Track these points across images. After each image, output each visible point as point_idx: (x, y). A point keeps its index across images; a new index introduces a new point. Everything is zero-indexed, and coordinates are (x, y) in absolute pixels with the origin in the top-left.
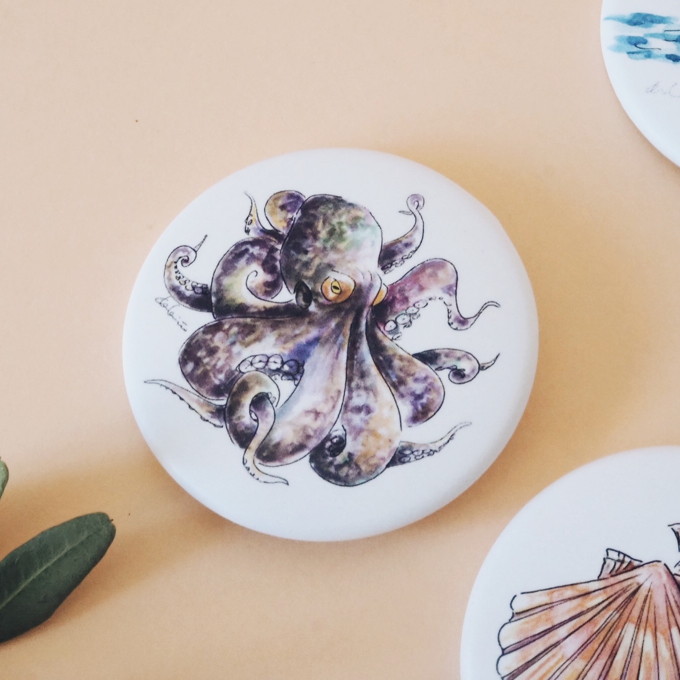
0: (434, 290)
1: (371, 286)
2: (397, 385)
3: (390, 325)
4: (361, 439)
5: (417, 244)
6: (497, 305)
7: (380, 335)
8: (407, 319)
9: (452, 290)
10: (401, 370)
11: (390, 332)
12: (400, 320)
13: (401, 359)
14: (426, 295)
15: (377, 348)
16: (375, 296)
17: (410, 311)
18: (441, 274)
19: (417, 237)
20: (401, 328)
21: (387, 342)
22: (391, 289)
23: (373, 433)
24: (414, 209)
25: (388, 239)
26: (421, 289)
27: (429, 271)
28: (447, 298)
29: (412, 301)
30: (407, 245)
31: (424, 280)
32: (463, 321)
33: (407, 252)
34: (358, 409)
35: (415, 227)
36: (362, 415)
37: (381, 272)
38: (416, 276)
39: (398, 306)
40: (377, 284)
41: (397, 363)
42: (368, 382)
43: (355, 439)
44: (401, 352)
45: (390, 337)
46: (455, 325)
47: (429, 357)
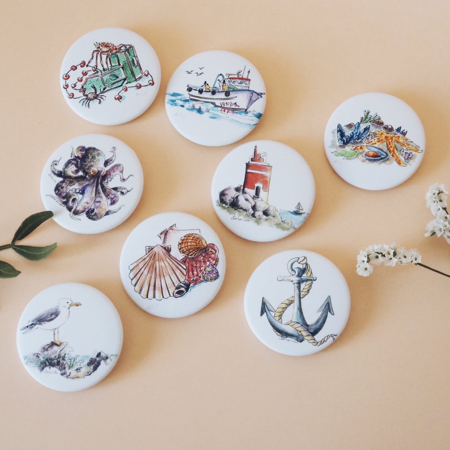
0: (117, 172)
1: (102, 171)
2: (107, 196)
3: (106, 181)
4: (98, 209)
5: (113, 160)
6: (132, 175)
7: (103, 183)
8: (110, 179)
9: (122, 172)
10: (108, 192)
11: (106, 183)
12: (108, 180)
13: (108, 189)
14: (115, 173)
15: (103, 187)
16: (103, 173)
17: (111, 177)
18: (119, 168)
19: (114, 158)
20: (109, 181)
21: (105, 185)
22: (107, 172)
23: (101, 208)
24: (113, 151)
25: (107, 159)
26: (114, 172)
27: (116, 167)
28: (121, 174)
29: (112, 175)
30: (111, 160)
31: (115, 169)
32: (124, 180)
33: (111, 162)
34: (98, 202)
35: (113, 156)
36: (99, 203)
37: (104, 167)
38: (113, 168)
39: (108, 176)
40: (103, 170)
41: (107, 190)
42: (100, 195)
43: (97, 209)
44: (108, 188)
45: (106, 184)
46: (122, 181)
47: (115, 189)
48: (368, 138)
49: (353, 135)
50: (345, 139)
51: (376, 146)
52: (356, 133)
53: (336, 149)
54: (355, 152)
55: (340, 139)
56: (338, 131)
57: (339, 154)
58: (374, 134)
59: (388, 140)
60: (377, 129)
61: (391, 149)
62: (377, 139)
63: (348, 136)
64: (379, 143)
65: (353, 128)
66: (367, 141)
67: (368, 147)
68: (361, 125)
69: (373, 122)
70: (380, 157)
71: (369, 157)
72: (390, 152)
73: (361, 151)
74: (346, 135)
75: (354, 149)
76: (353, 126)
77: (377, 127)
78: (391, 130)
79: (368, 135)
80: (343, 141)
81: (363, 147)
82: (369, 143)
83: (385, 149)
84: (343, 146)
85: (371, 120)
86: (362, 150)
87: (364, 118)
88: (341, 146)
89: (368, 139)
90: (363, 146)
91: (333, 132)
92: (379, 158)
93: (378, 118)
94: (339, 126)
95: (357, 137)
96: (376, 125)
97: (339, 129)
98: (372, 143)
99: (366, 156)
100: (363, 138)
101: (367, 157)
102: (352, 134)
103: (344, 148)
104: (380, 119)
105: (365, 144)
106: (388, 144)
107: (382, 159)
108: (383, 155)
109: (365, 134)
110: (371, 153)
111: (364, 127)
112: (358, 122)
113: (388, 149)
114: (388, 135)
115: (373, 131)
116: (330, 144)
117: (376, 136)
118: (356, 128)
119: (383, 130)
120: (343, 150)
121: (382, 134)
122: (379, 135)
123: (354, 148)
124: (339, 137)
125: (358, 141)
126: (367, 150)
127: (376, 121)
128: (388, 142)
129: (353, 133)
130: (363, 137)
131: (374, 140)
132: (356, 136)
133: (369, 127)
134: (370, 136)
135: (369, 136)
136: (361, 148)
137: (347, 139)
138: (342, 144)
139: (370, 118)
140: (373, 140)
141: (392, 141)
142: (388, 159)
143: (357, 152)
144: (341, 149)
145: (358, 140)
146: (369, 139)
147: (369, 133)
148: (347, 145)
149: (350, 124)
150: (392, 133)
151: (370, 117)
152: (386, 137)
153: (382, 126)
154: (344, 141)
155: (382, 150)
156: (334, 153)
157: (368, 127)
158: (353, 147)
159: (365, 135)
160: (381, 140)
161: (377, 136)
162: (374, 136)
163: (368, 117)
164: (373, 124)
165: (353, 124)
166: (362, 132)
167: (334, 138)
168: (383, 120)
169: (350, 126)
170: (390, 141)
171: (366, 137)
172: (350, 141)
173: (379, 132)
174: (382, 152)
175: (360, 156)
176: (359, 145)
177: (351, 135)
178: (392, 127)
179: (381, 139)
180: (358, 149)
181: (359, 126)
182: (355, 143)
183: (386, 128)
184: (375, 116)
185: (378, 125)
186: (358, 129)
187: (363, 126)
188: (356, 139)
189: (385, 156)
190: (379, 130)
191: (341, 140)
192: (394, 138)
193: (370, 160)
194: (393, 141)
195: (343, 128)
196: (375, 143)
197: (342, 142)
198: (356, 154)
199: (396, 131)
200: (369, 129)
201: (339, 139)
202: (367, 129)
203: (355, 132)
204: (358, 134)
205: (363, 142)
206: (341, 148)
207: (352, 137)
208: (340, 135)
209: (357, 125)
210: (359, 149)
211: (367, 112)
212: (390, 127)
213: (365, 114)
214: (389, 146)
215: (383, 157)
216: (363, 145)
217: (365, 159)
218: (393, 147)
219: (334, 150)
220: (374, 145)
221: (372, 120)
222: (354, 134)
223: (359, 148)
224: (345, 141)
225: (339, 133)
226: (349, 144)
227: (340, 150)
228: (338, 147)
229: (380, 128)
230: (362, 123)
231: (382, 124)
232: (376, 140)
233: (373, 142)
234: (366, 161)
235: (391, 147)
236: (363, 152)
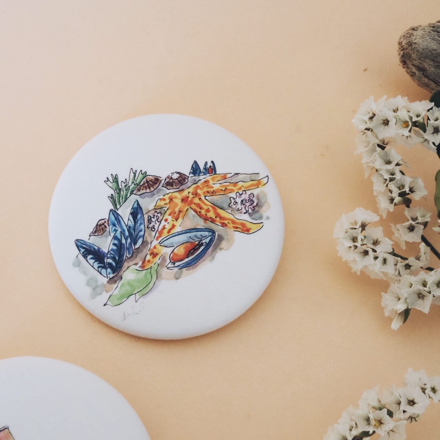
48: (151, 226)
49: (120, 241)
50: (110, 261)
51: (178, 229)
52: (123, 233)
53: (107, 292)
54: (149, 270)
55: (99, 267)
56: (85, 256)
57: (122, 297)
58: (158, 211)
59: (191, 202)
60: (157, 197)
61: (211, 214)
62: (170, 215)
63: (112, 250)
64: (180, 220)
65: (110, 228)
66: (154, 233)
67: (166, 243)
68: (119, 212)
69: (139, 190)
70: (202, 244)
71: (182, 260)
72: (213, 221)
73: (157, 260)
74: (106, 251)
75: (143, 267)
76: (106, 224)
77: (152, 194)
78: (182, 179)
79: (148, 220)
80: (109, 267)
81: (155, 251)
82: (161, 233)
83: (201, 223)
84: (116, 278)
85: (131, 188)
86: (158, 257)
87: (116, 196)
88: (112, 281)
89: (154, 226)
90: (155, 247)
91: (77, 264)
92: (202, 248)
93: (141, 176)
94: (80, 244)
95: (129, 240)
96: (148, 190)
97: (83, 250)
98: (166, 231)
99: (174, 264)
100: (142, 233)
101: (177, 264)
102: (116, 242)
103: (121, 278)
104: (145, 175)
105: (155, 243)
106: (198, 210)
107: (208, 245)
108: (206, 237)
109: (139, 222)
110: (181, 251)
111: (129, 210)
112: (111, 210)
113: (206, 219)
114: (185, 193)
115: (151, 207)
116: (88, 290)
117: (163, 212)
118: (114, 225)
119: (168, 191)
120: (122, 285)
121: (171, 199)
122: (167, 206)
123: (140, 264)
124: (96, 265)
125: (137, 247)
126: (169, 250)
127: (142, 184)
128: (193, 206)
129: (115, 238)
130: (141, 231)
131: (166, 220)
132: (126, 239)
133: (138, 204)
134: (152, 219)
135: (150, 221)
136: (154, 255)
137: (114, 259)
138: (111, 276)
139: (125, 186)
140: (163, 223)
141: (200, 199)
142: (221, 238)
143: (151, 268)
144: (115, 286)
145: (135, 244)
146: (156, 227)
147: (146, 217)
148: (124, 269)
149: (97, 225)
150: (189, 184)
151: (123, 185)
152: (184, 200)
153: (161, 185)
154: (110, 265)
155: (196, 230)
156: (108, 303)
157: (136, 205)
158: (136, 264)
159: (141, 224)
160: (180, 211)
161: (166, 209)
162: (159, 215)
163: (120, 187)
164: (141, 192)
165: (103, 221)
166: (131, 223)
167: (85, 273)
168: (153, 171)
169: (100, 229)
170: (196, 200)
171: (148, 228)
172: (123, 256)
173: (164, 200)
174: (199, 234)
175: (164, 272)
176: (146, 251)
177: (114, 244)
178: (178, 173)
179: (177, 210)
180: (149, 261)
181: (117, 217)
182: (134, 255)
183: (170, 183)
184: (132, 175)
185: (152, 189)
186: (119, 222)
187: (125, 212)
188: (130, 244)
189: (210, 238)
190: (161, 197)
191: (103, 268)
192: (199, 191)
193: (188, 265)
194: (203, 198)
195: (90, 241)
196: (174, 226)
197: (109, 270)
198: (153, 271)
199: (191, 175)
200: (141, 208)
201: (100, 269)
202: (136, 212)
203: (118, 234)
204: (127, 233)
205: (149, 241)
206: (115, 282)
207: (121, 247)
208: (93, 261)
209: (113, 218)
210: (152, 260)
211: (112, 181)
212: (175, 176)
213: (111, 185)
214: (203, 212)
215: (207, 240)
216: (152, 247)
217: (176, 269)
218: (211, 208)
219: (105, 296)
220: (173, 231)
221: (133, 188)
222: (119, 237)
223: (149, 257)
224: (114, 264)
225: (90, 256)
226: (126, 265)
227: (117, 289)
228: (108, 284)
229: (160, 190)
230: (118, 207)
231: (157, 180)
232: (170, 218)
233: (168, 227)
234: (182, 273)
235: (208, 211)
236: (164, 260)
